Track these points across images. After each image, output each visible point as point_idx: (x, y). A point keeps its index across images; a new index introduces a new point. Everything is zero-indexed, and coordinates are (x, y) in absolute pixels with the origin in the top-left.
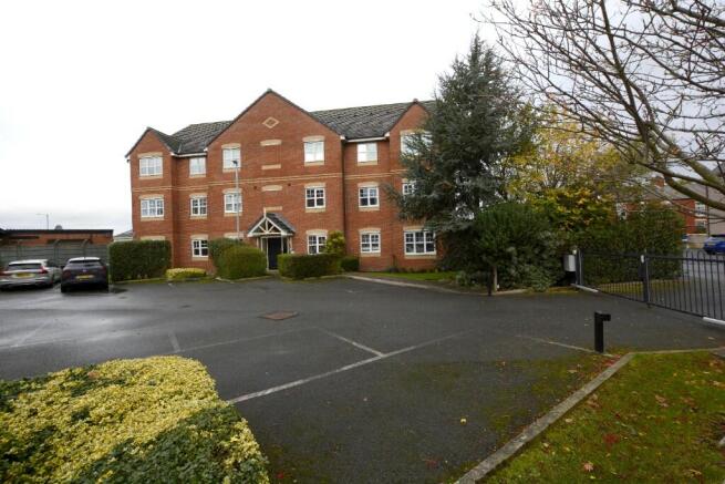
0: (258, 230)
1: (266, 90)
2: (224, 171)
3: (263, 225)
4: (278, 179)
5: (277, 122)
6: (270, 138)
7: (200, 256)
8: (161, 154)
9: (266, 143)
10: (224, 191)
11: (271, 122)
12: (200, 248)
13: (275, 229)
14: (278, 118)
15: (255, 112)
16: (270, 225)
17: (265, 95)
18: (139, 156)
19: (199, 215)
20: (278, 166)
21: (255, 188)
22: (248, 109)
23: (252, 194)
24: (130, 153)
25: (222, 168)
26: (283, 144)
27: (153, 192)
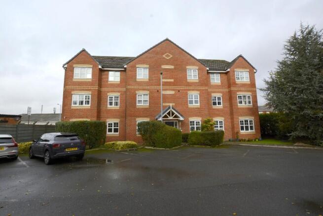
0: (166, 116)
1: (165, 39)
2: (137, 80)
3: (169, 114)
4: (173, 87)
5: (171, 56)
6: (167, 64)
7: (113, 133)
8: (92, 66)
9: (164, 67)
10: (137, 92)
11: (168, 56)
12: (113, 128)
13: (176, 116)
14: (172, 54)
15: (158, 49)
16: (173, 114)
17: (164, 41)
18: (74, 66)
19: (113, 107)
20: (172, 80)
21: (158, 91)
22: (154, 47)
23: (156, 95)
24: (67, 63)
25: (136, 78)
26: (175, 69)
27: (83, 90)
